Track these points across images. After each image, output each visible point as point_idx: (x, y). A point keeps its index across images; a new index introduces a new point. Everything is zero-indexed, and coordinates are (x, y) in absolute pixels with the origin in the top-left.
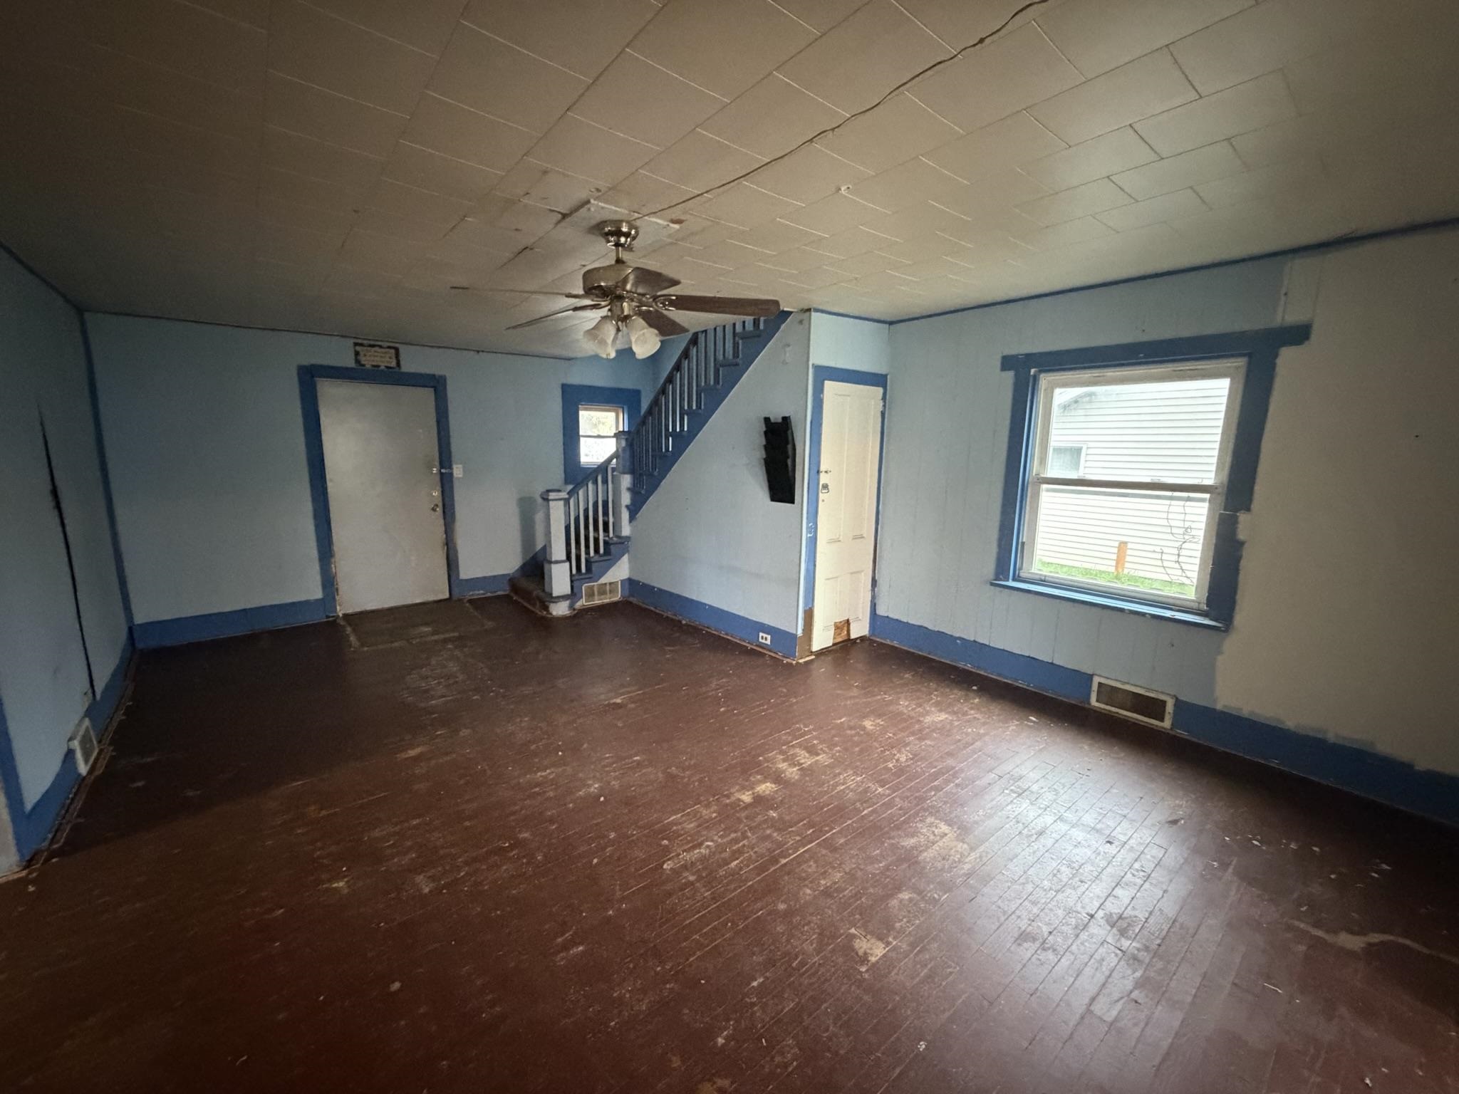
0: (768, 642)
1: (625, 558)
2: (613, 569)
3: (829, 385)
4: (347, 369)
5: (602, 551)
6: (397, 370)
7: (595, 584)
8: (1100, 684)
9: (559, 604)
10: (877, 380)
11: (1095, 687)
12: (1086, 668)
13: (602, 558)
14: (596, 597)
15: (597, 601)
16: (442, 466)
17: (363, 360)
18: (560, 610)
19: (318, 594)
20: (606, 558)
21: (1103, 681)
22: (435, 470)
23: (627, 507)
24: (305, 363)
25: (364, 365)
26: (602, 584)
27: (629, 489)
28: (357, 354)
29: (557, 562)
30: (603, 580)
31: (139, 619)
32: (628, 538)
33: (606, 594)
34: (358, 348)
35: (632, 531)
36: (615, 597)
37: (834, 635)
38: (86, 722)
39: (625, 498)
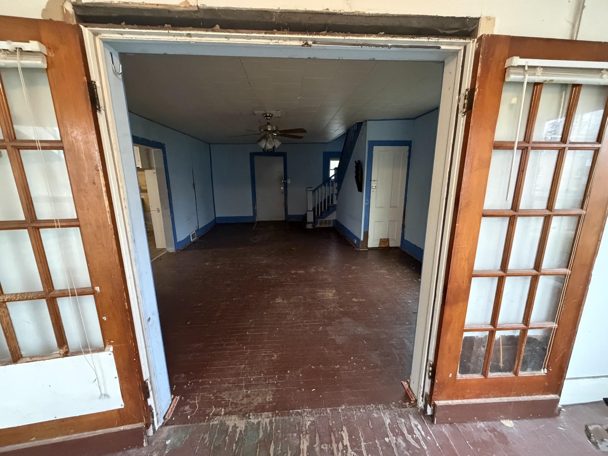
0: (356, 242)
1: (335, 212)
2: (330, 216)
3: (375, 148)
4: (260, 153)
5: (326, 209)
6: (273, 152)
7: (323, 220)
9: (309, 225)
10: (408, 143)
13: (326, 211)
15: (324, 226)
19: (252, 215)
22: (282, 181)
23: (336, 194)
26: (325, 220)
27: (336, 188)
29: (309, 211)
31: (217, 216)
33: (327, 224)
35: (337, 203)
36: (330, 225)
37: (380, 244)
38: (195, 232)
39: (336, 191)
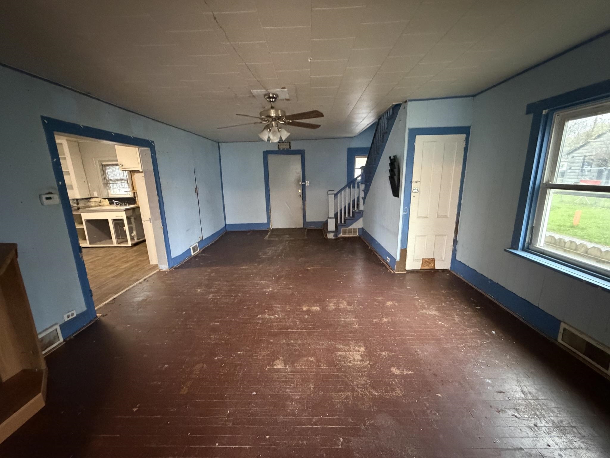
0: (389, 261)
1: (361, 219)
2: (355, 223)
3: (418, 138)
4: (275, 151)
5: (351, 215)
6: (290, 150)
7: (347, 228)
8: (565, 329)
9: (330, 234)
10: (465, 130)
11: (561, 330)
12: (559, 317)
13: (351, 219)
14: (347, 234)
15: (347, 235)
16: (303, 182)
17: (280, 147)
18: (331, 236)
19: (265, 221)
20: (353, 218)
21: (567, 327)
22: (300, 183)
23: (362, 198)
24: (265, 150)
25: (280, 149)
26: (350, 229)
27: (363, 190)
28: (278, 145)
29: (331, 218)
30: (350, 227)
31: (227, 223)
32: (362, 211)
33: (351, 233)
34: (279, 144)
35: (364, 208)
36: (355, 235)
37: (422, 265)
38: (197, 244)
39: (362, 194)
